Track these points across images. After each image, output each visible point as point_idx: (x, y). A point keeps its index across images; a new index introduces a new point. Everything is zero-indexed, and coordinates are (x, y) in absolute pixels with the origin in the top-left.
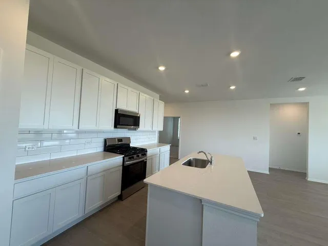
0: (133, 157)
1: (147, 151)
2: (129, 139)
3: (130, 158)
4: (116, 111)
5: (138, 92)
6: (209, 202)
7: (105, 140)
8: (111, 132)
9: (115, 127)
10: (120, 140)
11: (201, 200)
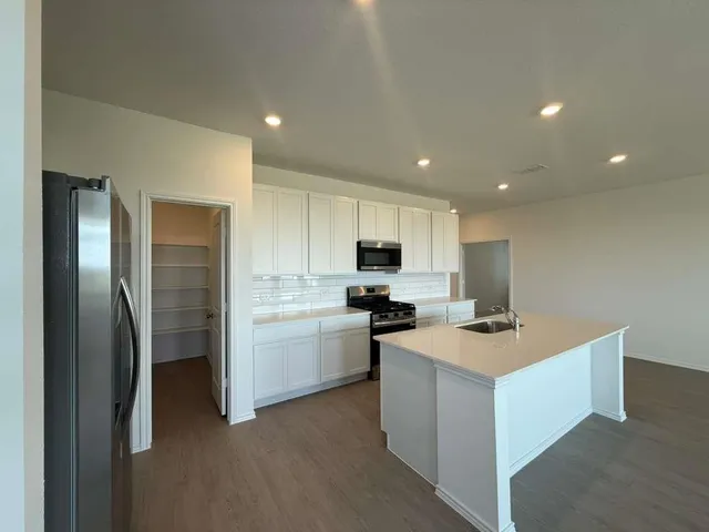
0: (386, 316)
1: (414, 308)
2: (384, 287)
3: (381, 317)
4: (359, 243)
5: (396, 207)
6: (439, 362)
7: (348, 289)
8: (353, 277)
9: (359, 268)
10: (370, 290)
11: (430, 361)
